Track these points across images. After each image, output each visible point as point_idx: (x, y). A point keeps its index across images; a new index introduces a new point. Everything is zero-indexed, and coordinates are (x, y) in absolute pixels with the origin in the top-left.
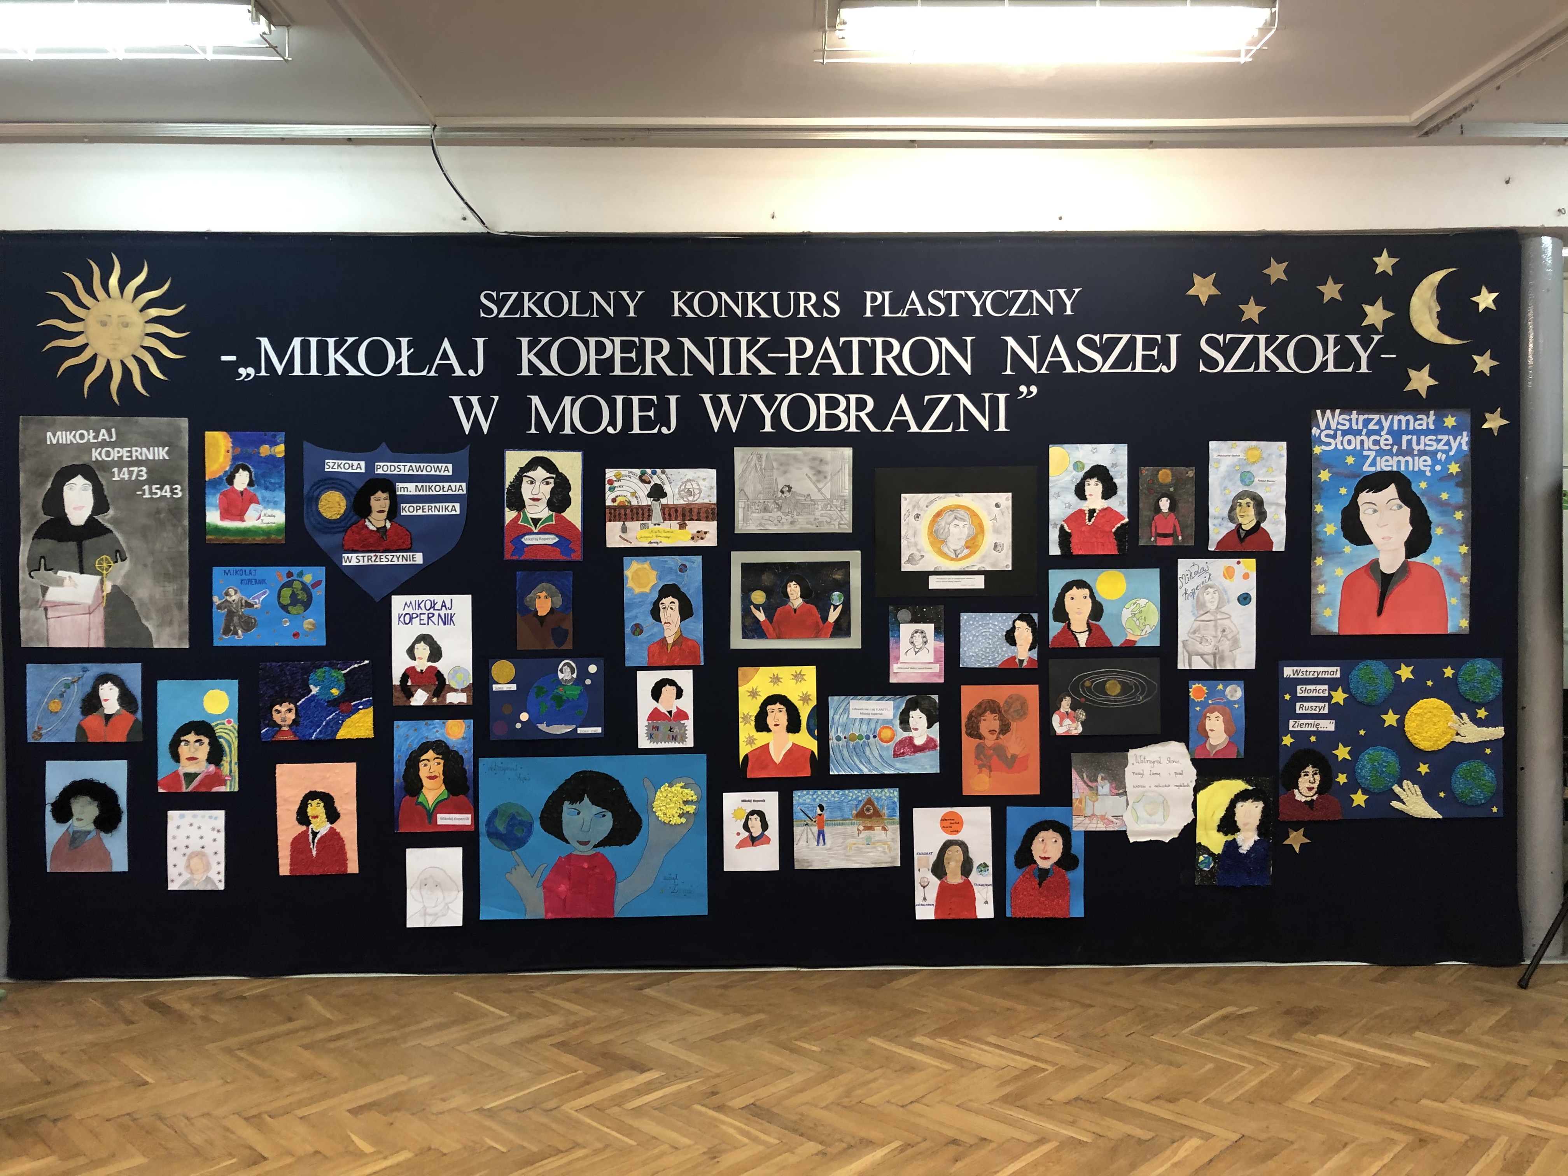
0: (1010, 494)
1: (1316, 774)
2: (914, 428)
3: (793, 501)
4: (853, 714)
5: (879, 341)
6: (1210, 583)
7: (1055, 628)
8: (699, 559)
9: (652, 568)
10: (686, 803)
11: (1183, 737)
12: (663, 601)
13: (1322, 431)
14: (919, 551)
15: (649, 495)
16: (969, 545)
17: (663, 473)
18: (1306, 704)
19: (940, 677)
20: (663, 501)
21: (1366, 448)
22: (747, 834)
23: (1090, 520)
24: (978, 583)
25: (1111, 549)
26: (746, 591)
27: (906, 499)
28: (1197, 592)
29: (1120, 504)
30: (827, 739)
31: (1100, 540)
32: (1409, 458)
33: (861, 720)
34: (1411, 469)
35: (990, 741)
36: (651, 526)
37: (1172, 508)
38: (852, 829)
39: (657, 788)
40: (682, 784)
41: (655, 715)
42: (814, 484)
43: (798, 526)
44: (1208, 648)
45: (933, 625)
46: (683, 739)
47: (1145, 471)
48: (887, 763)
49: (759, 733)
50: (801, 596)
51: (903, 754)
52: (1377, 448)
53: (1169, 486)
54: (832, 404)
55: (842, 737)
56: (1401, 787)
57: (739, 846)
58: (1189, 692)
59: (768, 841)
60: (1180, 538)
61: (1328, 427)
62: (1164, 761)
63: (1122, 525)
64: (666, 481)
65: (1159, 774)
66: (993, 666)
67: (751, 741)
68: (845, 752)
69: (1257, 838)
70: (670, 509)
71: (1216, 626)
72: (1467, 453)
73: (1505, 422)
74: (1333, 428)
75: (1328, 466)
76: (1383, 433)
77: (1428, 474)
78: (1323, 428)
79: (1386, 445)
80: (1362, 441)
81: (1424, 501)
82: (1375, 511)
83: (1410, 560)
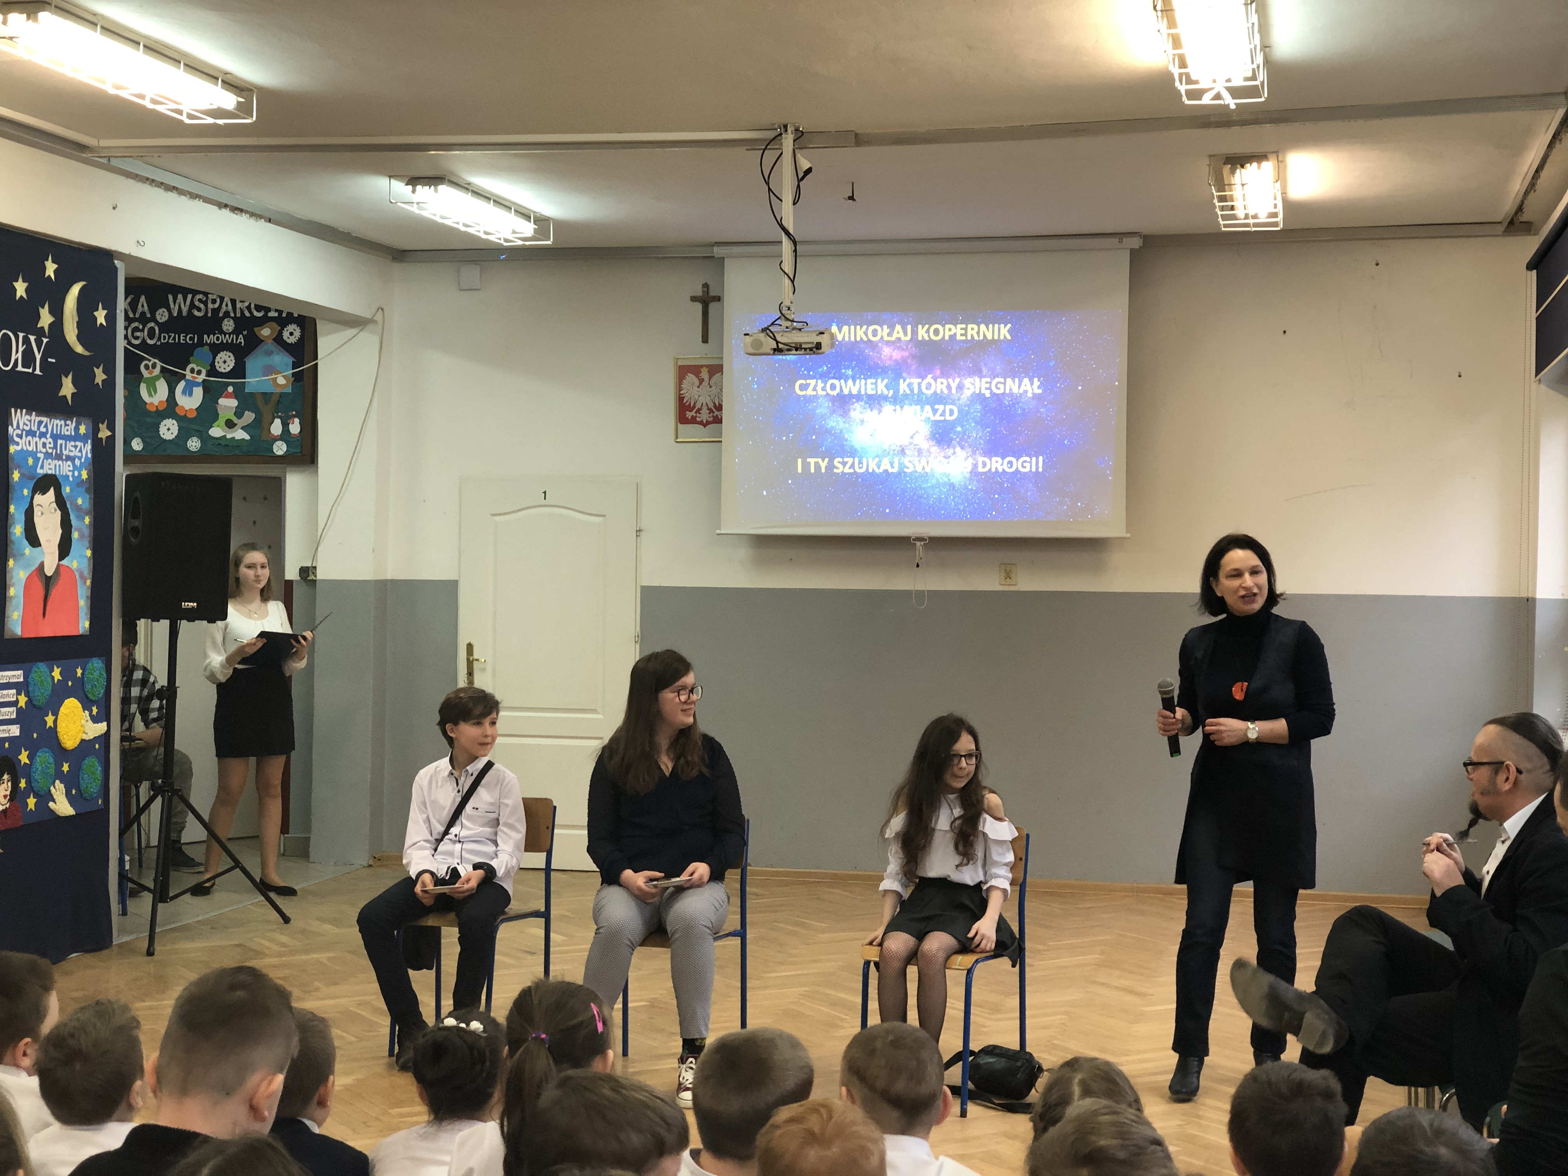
1: (8, 781)
13: (14, 430)
18: (3, 710)
21: (39, 450)
32: (60, 462)
52: (44, 450)
56: (54, 787)
61: (18, 427)
72: (91, 461)
73: (109, 433)
74: (21, 428)
75: (18, 467)
76: (48, 436)
77: (71, 479)
78: (15, 427)
79: (50, 448)
80: (36, 443)
81: (68, 506)
82: (42, 514)
83: (61, 563)
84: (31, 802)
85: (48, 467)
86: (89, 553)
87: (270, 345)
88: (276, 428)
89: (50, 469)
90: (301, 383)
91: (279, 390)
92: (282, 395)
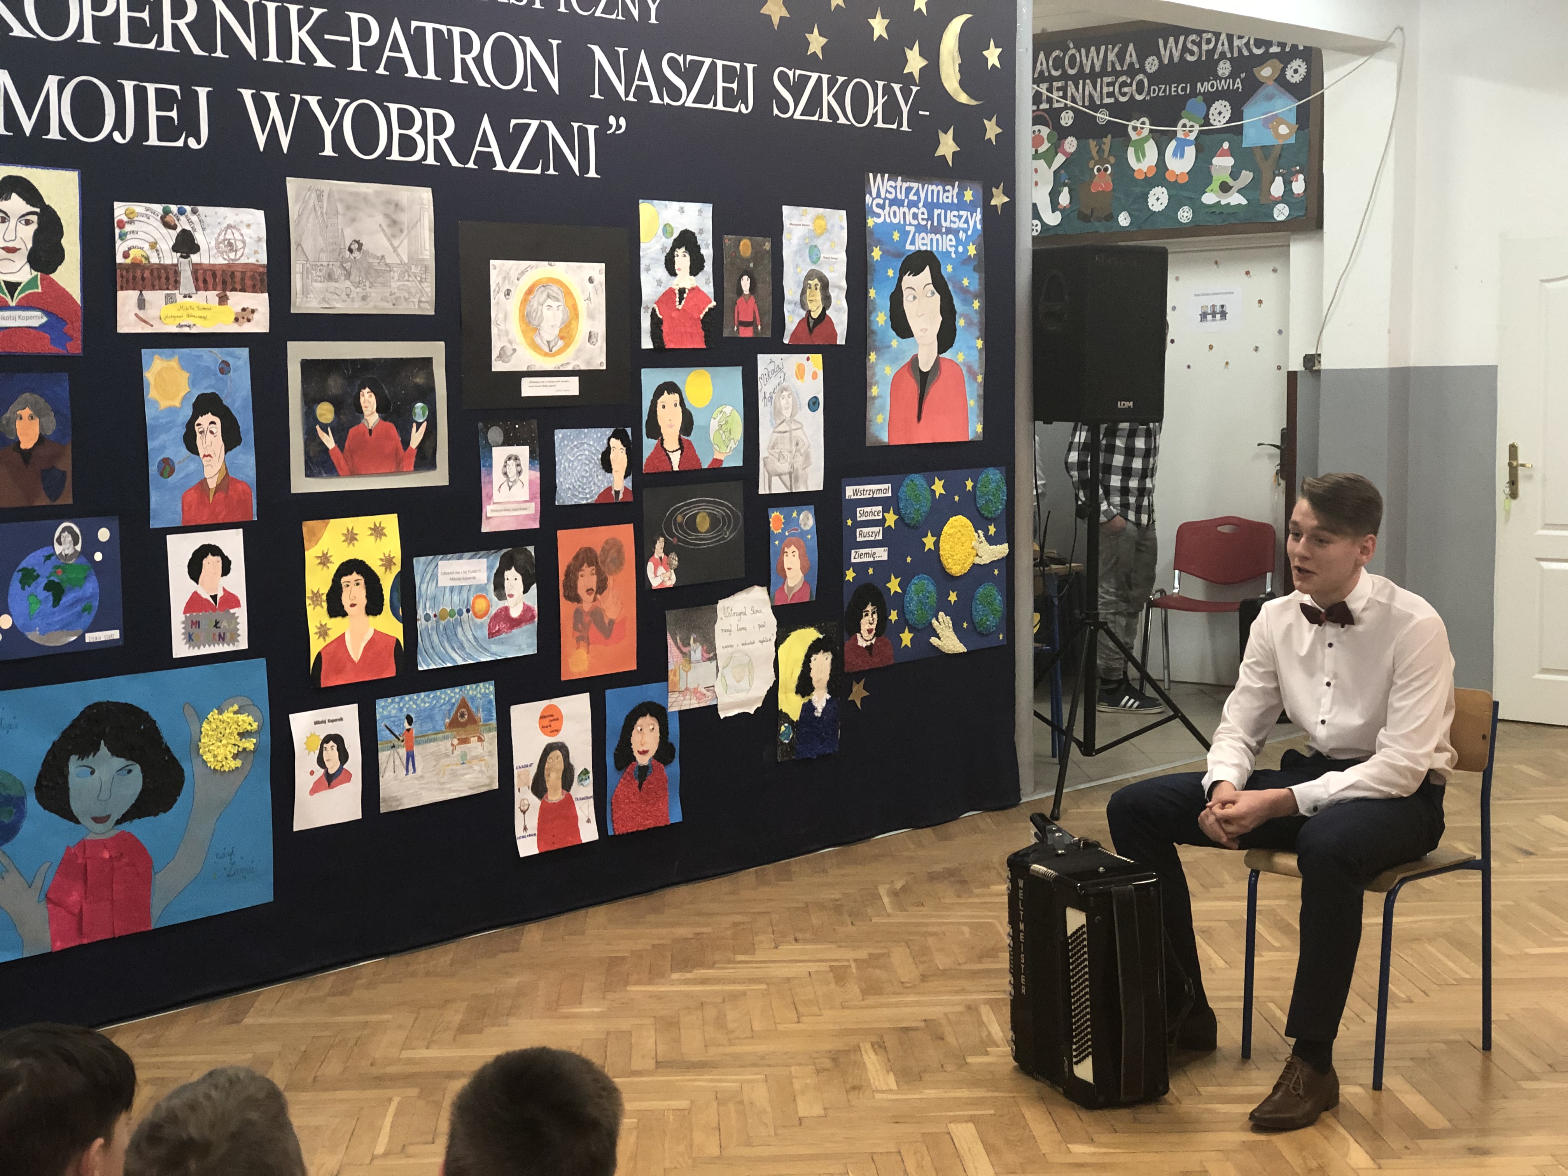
0: (603, 265)
1: (874, 613)
2: (500, 166)
3: (365, 265)
4: (444, 581)
5: (456, 31)
6: (785, 384)
7: (649, 445)
8: (244, 353)
9: (183, 368)
10: (243, 735)
11: (765, 582)
12: (200, 420)
13: (874, 199)
14: (510, 342)
15: (175, 249)
16: (562, 334)
17: (194, 212)
18: (865, 530)
19: (534, 520)
20: (195, 258)
21: (908, 223)
22: (323, 771)
23: (680, 303)
24: (571, 387)
25: (699, 343)
26: (310, 403)
27: (495, 268)
28: (774, 396)
29: (705, 282)
30: (415, 620)
31: (689, 330)
32: (939, 236)
33: (452, 589)
34: (940, 249)
35: (587, 602)
36: (179, 298)
37: (752, 289)
38: (444, 745)
39: (202, 717)
40: (236, 707)
41: (195, 603)
42: (389, 240)
43: (371, 304)
44: (784, 467)
45: (527, 447)
46: (234, 639)
47: (728, 240)
48: (482, 647)
49: (333, 620)
50: (378, 411)
51: (499, 632)
52: (915, 222)
53: (749, 261)
54: (406, 120)
55: (432, 615)
56: (937, 619)
57: (313, 791)
58: (769, 523)
59: (348, 777)
60: (759, 327)
61: (879, 195)
62: (749, 612)
63: (710, 309)
64: (198, 227)
65: (744, 629)
66: (590, 501)
67: (323, 632)
68: (435, 638)
69: (828, 696)
70: (205, 271)
71: (790, 439)
72: (980, 232)
73: (1006, 199)
74: (883, 196)
75: (879, 243)
76: (921, 205)
77: (953, 256)
78: (874, 195)
79: (923, 219)
80: (904, 213)
81: (950, 288)
82: (915, 298)
83: (941, 356)
84: (906, 638)
85: (922, 243)
86: (980, 344)
87: (1271, 88)
88: (1277, 188)
89: (923, 244)
90: (1306, 130)
91: (1282, 143)
92: (1283, 147)
